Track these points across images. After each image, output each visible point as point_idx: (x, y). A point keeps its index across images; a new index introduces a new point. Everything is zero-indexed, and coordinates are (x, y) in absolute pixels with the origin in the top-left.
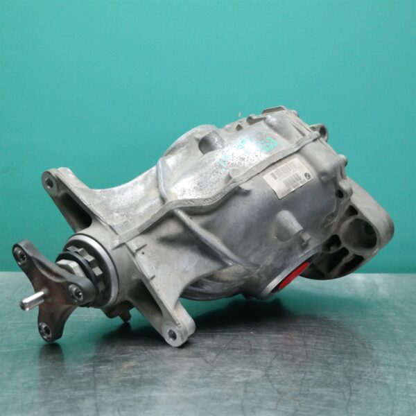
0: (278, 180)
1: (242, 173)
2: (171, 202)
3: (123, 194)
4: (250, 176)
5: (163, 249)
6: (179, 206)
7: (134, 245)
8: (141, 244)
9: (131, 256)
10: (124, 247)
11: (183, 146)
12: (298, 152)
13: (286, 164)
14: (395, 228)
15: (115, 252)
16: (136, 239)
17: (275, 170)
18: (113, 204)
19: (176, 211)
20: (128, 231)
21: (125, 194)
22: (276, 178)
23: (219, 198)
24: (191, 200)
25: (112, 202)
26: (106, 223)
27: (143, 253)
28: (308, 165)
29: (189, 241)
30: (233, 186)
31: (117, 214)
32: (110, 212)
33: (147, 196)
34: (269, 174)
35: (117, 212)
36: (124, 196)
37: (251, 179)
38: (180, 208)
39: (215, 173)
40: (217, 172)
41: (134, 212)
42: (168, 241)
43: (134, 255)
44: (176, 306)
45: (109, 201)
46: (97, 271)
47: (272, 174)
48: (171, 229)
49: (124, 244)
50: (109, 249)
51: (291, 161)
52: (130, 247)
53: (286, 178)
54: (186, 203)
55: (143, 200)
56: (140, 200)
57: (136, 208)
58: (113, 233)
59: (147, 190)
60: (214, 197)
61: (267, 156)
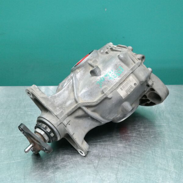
0: (123, 91)
1: (108, 90)
2: (80, 103)
3: (60, 97)
4: (112, 91)
5: (77, 120)
6: (83, 105)
7: (65, 122)
8: (68, 121)
9: (65, 127)
10: (62, 124)
11: (83, 67)
12: (132, 73)
13: (127, 81)
14: (169, 93)
15: (58, 127)
16: (66, 119)
17: (122, 86)
18: (56, 103)
19: (81, 107)
20: (63, 116)
21: (61, 97)
22: (122, 90)
23: (99, 101)
24: (88, 103)
25: (55, 102)
26: (54, 114)
27: (69, 124)
28: (136, 78)
29: (86, 116)
30: (105, 97)
31: (58, 108)
32: (55, 107)
33: (69, 96)
34: (120, 88)
35: (58, 107)
36: (60, 98)
37: (112, 92)
38: (83, 106)
39: (97, 88)
40: (98, 88)
41: (64, 105)
42: (78, 117)
43: (66, 126)
44: (82, 143)
45: (54, 101)
46: (52, 135)
47: (121, 88)
48: (80, 113)
49: (62, 123)
50: (56, 126)
51: (129, 79)
52: (64, 123)
53: (126, 89)
54: (85, 104)
55: (68, 99)
56: (67, 99)
57: (65, 104)
58: (57, 118)
59: (69, 93)
60: (97, 101)
61: (119, 79)
